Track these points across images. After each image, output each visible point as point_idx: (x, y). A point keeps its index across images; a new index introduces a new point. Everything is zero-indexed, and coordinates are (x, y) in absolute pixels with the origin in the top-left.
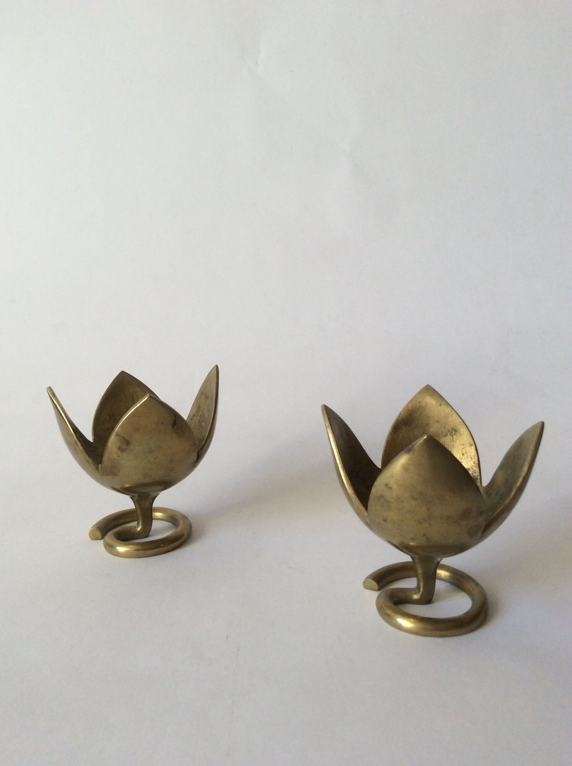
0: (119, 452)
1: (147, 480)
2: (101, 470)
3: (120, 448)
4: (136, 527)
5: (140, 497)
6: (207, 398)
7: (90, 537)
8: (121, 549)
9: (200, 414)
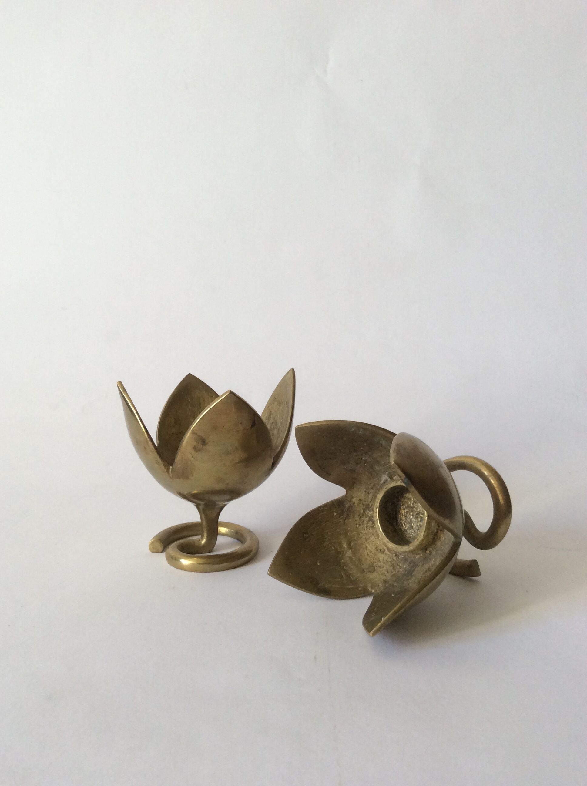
0: (193, 452)
1: (219, 486)
2: (171, 473)
3: (195, 448)
4: (199, 540)
5: (206, 505)
6: (280, 403)
7: (150, 549)
8: (186, 562)
9: (271, 421)
